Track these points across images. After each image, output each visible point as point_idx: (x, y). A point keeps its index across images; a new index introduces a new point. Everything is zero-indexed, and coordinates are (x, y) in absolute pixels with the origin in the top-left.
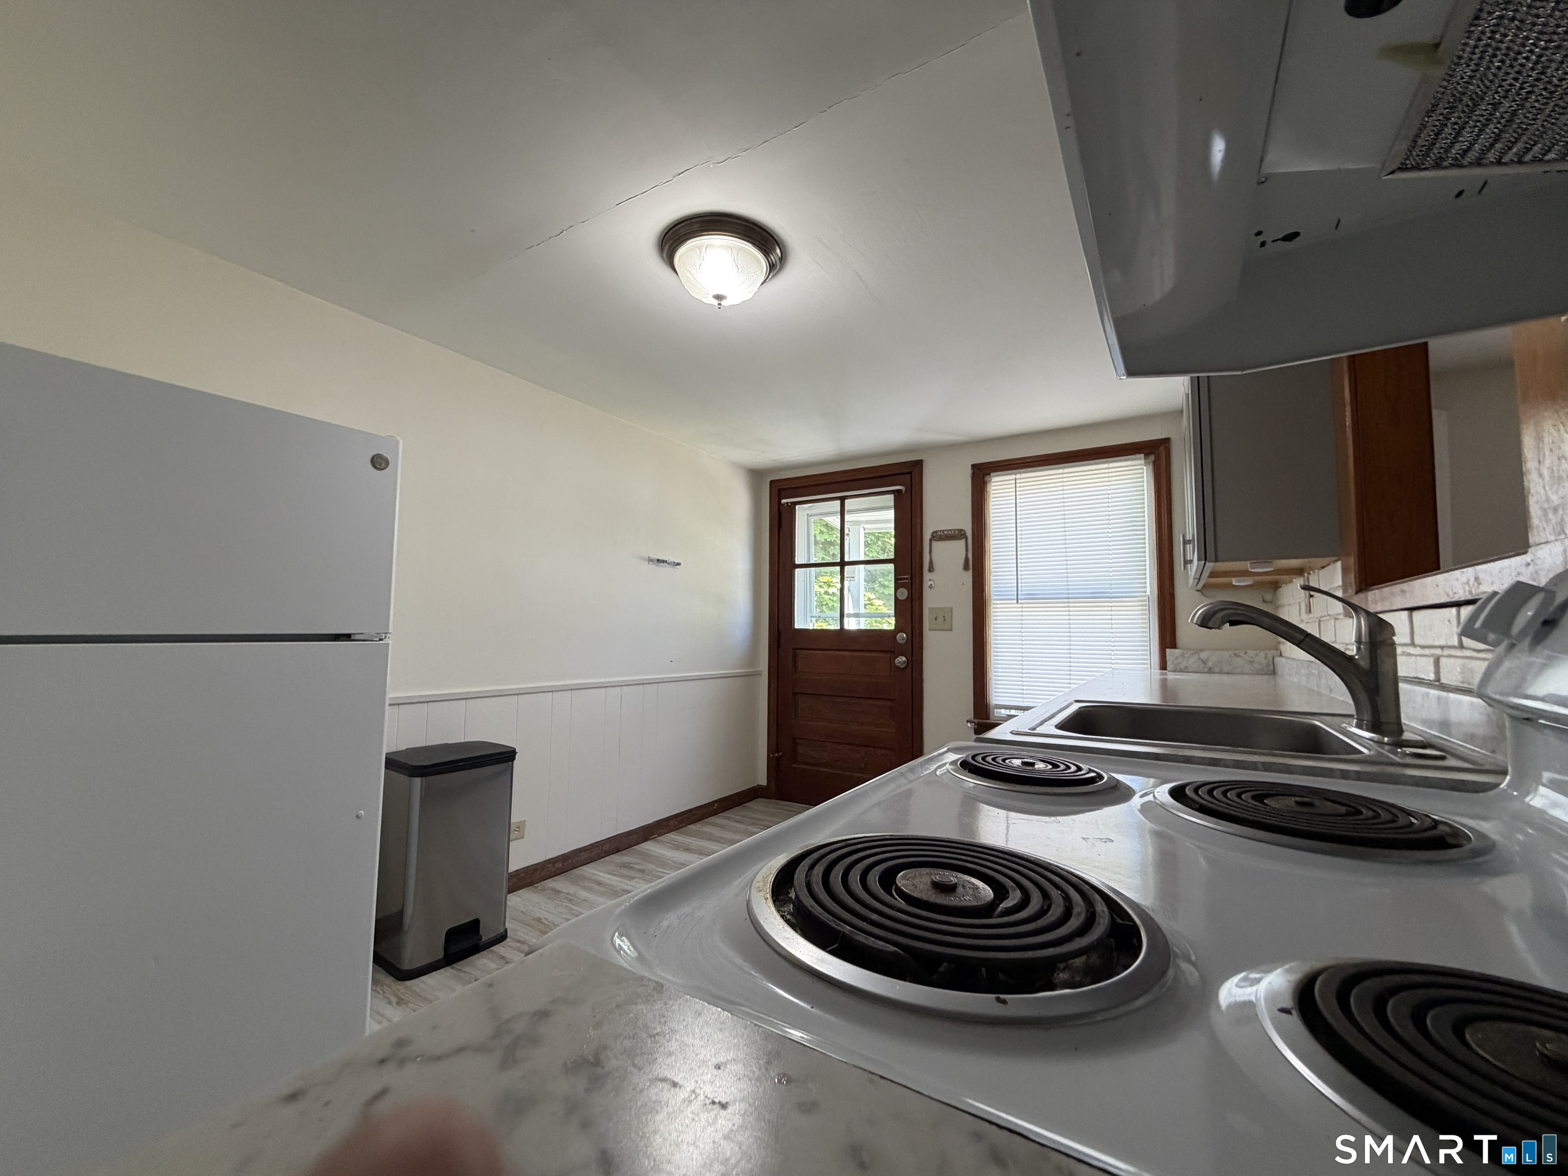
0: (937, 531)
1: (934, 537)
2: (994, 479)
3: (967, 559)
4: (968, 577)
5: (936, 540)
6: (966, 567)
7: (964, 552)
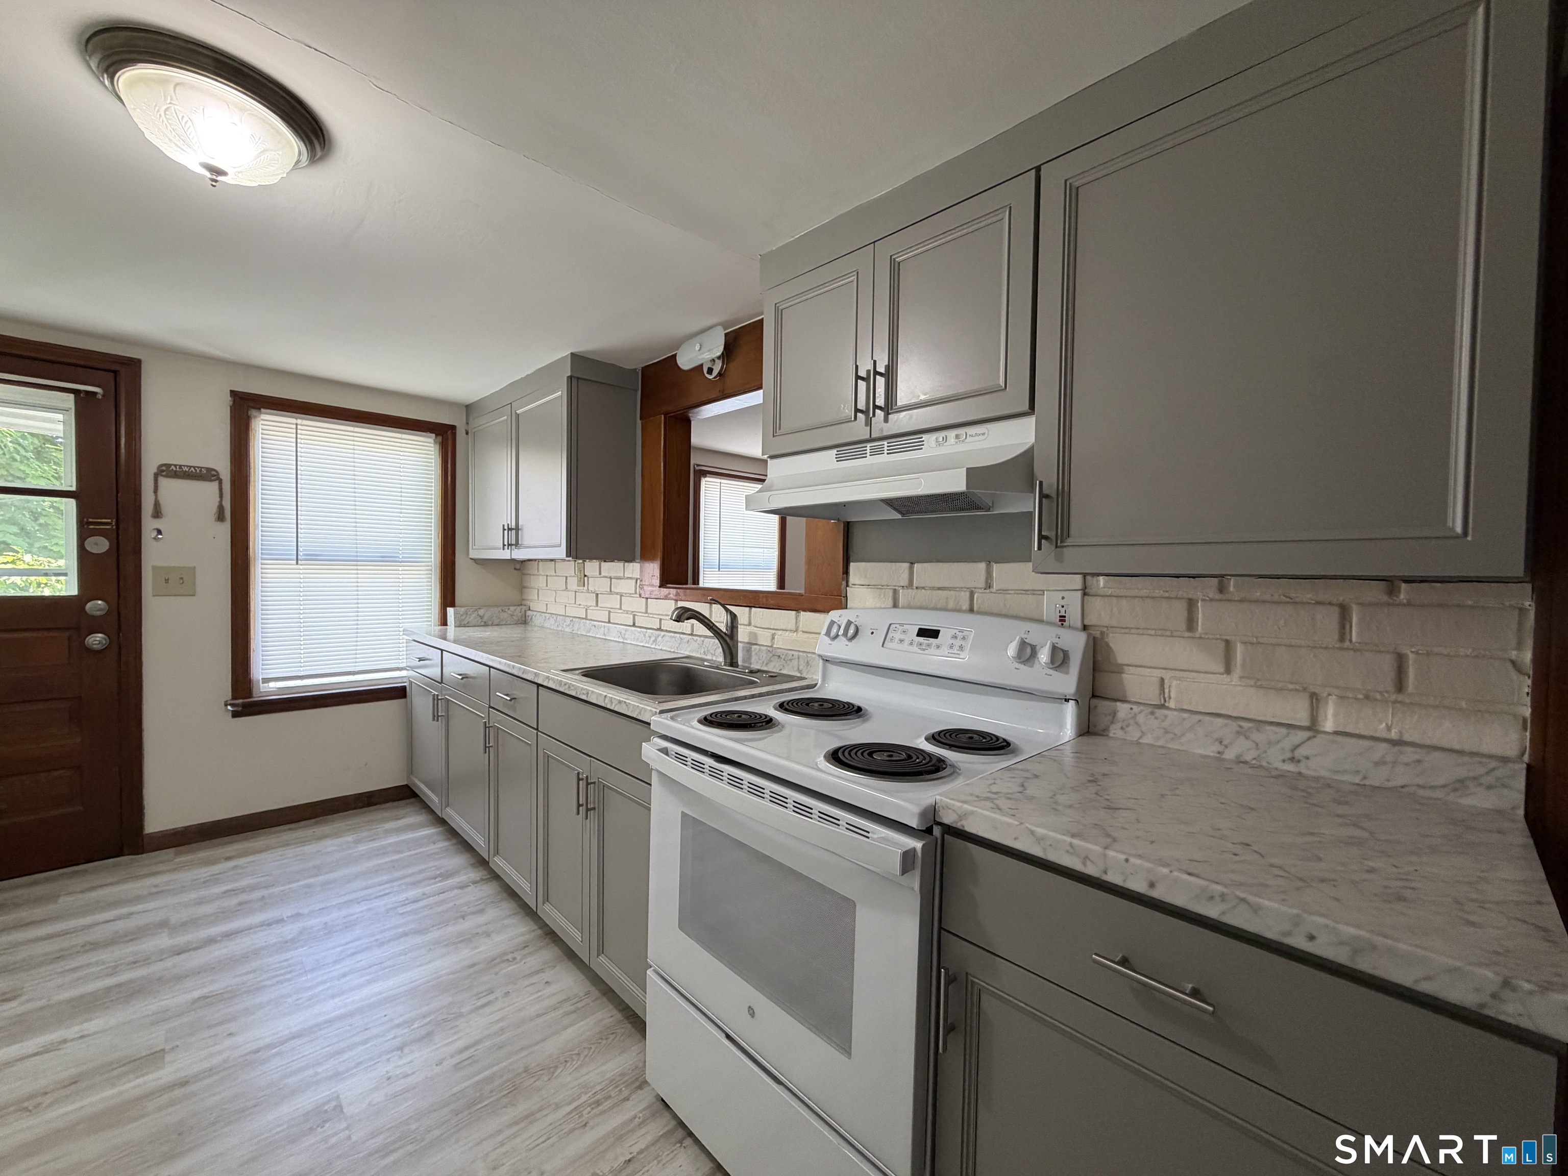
0: (170, 465)
1: (163, 471)
2: (263, 417)
3: (221, 509)
4: (224, 530)
5: (167, 476)
6: (220, 517)
7: (218, 499)
